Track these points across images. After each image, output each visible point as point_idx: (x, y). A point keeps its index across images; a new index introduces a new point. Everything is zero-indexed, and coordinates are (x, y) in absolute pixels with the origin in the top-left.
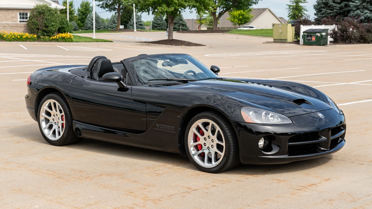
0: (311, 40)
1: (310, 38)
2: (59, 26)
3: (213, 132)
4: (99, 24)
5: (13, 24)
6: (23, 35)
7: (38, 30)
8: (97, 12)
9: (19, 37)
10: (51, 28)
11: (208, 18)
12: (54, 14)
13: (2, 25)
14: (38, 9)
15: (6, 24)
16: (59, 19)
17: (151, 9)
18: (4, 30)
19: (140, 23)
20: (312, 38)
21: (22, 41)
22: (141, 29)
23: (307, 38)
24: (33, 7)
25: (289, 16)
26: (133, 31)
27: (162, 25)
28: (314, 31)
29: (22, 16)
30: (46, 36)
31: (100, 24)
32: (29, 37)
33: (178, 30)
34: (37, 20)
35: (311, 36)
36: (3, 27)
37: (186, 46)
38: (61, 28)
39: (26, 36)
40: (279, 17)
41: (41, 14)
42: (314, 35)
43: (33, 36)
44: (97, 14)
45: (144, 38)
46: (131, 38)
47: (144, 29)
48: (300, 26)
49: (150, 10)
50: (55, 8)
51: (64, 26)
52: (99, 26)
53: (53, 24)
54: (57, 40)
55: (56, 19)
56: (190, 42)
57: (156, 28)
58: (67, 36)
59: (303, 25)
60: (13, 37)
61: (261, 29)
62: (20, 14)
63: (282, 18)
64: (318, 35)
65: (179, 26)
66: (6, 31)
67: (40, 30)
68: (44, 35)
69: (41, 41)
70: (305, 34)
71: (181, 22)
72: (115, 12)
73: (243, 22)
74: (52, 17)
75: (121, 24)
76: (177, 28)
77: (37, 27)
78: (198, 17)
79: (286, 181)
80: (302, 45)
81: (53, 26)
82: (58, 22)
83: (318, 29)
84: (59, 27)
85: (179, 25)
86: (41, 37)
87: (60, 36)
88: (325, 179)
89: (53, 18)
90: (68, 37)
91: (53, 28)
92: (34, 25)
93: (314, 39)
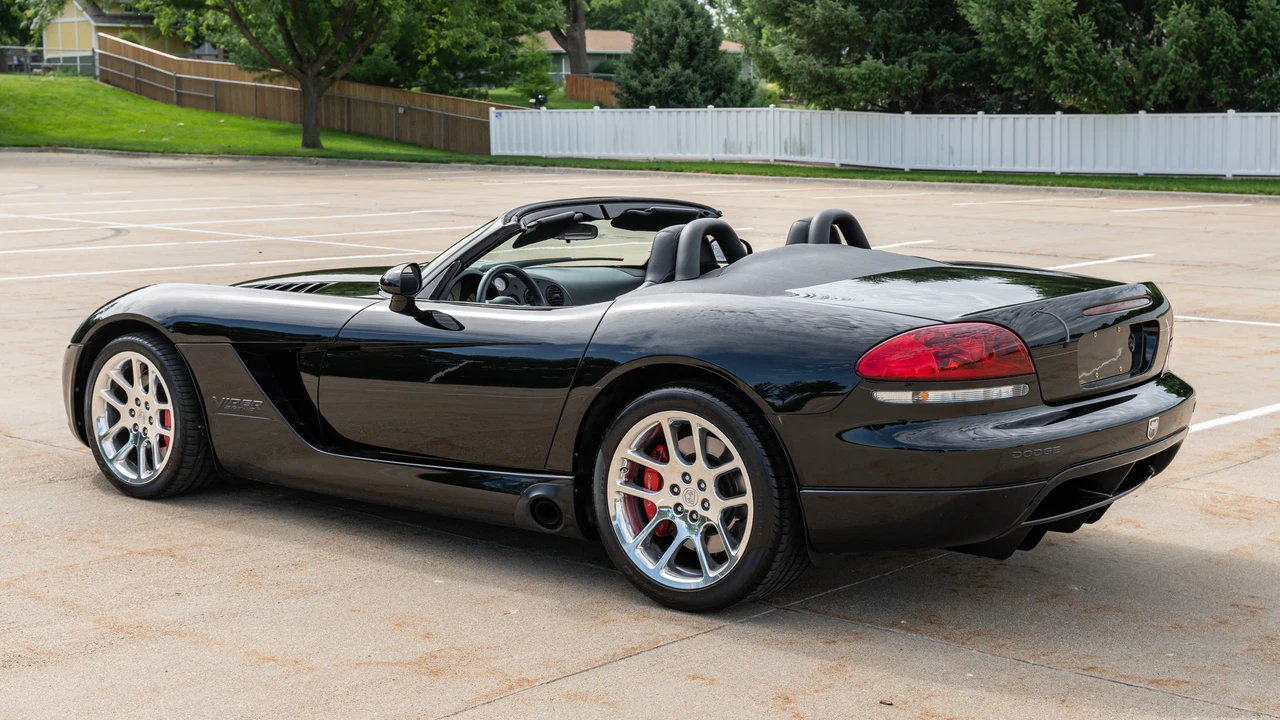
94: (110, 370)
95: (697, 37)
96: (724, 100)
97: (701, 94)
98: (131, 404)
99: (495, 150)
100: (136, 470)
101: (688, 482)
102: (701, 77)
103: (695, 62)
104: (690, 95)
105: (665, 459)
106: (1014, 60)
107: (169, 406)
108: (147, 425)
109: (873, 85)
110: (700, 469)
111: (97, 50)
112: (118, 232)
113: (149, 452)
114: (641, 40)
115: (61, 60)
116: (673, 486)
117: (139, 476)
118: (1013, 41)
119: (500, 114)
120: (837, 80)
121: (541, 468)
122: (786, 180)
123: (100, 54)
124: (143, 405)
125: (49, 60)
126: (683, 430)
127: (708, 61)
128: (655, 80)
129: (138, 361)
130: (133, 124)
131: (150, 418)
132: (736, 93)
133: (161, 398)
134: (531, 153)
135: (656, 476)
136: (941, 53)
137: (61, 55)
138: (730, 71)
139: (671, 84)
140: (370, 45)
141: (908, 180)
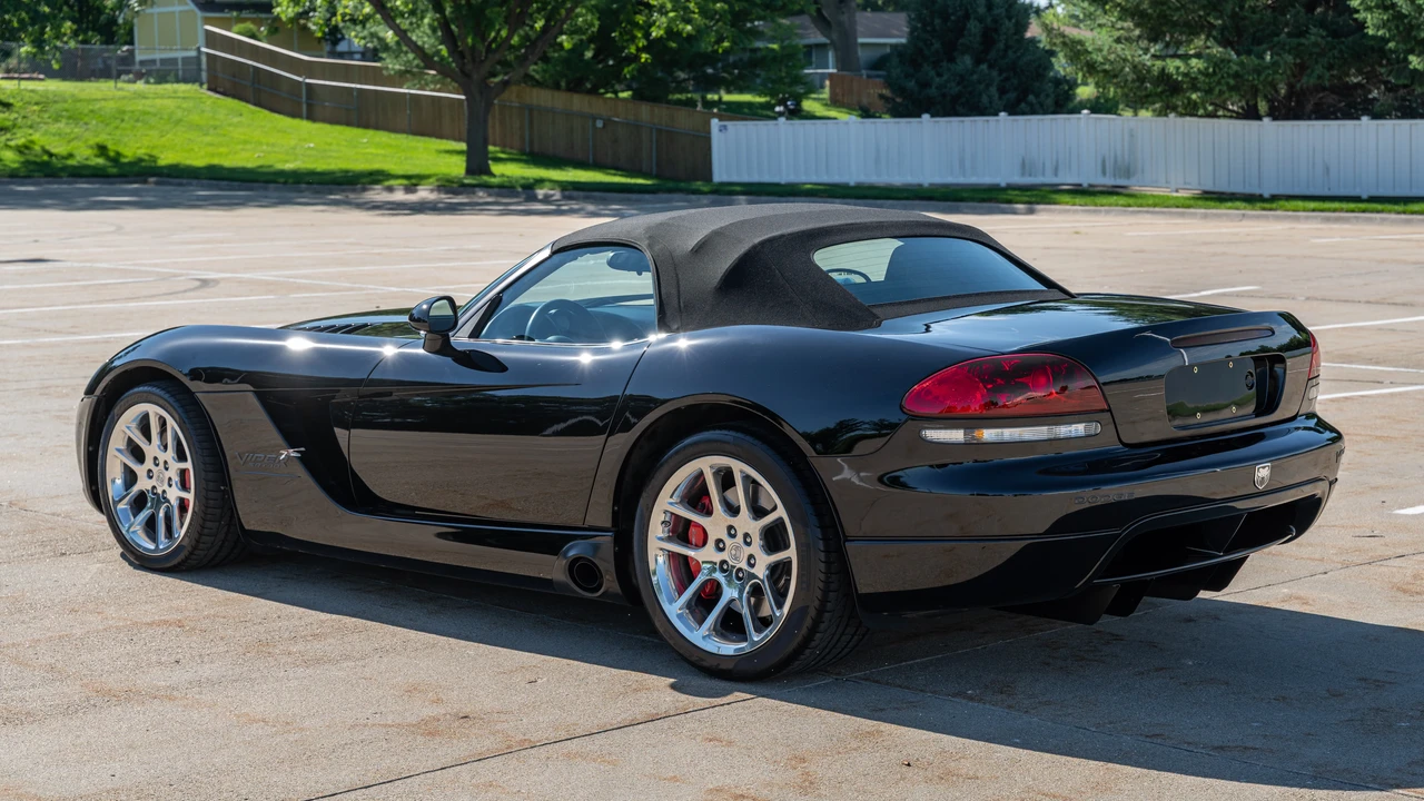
94: (125, 426)
95: (995, 21)
96: (1031, 105)
97: (1000, 98)
98: (149, 464)
99: (719, 175)
100: (154, 538)
101: (733, 536)
102: (1000, 74)
103: (992, 55)
104: (985, 99)
105: (708, 512)
106: (1409, 46)
107: (188, 465)
108: (166, 487)
109: (1219, 83)
110: (746, 523)
111: (204, 49)
112: (205, 283)
113: (168, 519)
114: (919, 25)
115: (158, 63)
116: (719, 541)
117: (157, 546)
118: (1406, 21)
119: (725, 127)
120: (1169, 76)
121: (580, 524)
122: (1100, 211)
123: (207, 54)
124: (162, 465)
125: (142, 63)
126: (726, 480)
127: (1010, 53)
128: (937, 80)
129: (157, 414)
130: (248, 147)
131: (170, 479)
132: (1048, 96)
133: (181, 457)
134: (766, 178)
135: (700, 530)
136: (1313, 38)
137: (158, 56)
138: (1040, 66)
139: (959, 84)
140: (556, 37)
141: (1264, 209)
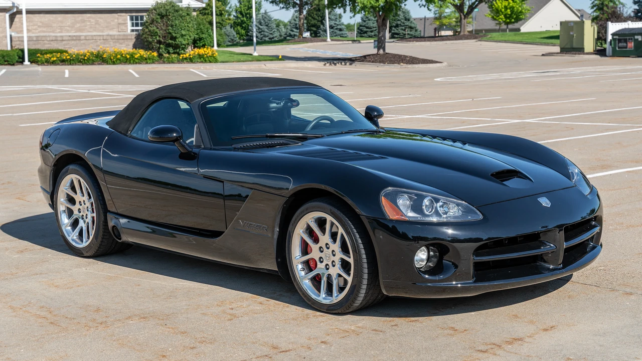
0: (626, 48)
1: (625, 44)
2: (194, 36)
3: (334, 236)
4: (271, 31)
5: (120, 35)
6: (135, 54)
7: (160, 45)
8: (267, 11)
9: (128, 57)
10: (180, 39)
11: (453, 14)
12: (184, 16)
13: (102, 38)
14: (158, 10)
15: (107, 35)
16: (193, 24)
17: (348, 4)
18: (105, 46)
19: (339, 27)
20: (627, 44)
21: (133, 63)
22: (341, 37)
23: (618, 44)
24: (150, 7)
25: (592, 8)
26: (325, 41)
27: (375, 29)
28: (630, 31)
29: (134, 22)
30: (172, 53)
31: (273, 30)
32: (145, 56)
33: (401, 38)
34: (158, 28)
35: (626, 41)
36: (102, 41)
37: (407, 64)
38: (197, 40)
39: (139, 55)
40: (576, 10)
41: (163, 18)
42: (632, 39)
43: (150, 54)
44: (269, 14)
45: (341, 53)
46: (318, 53)
47: (346, 37)
48: (606, 24)
49: (346, 5)
50: (188, 6)
51: (204, 36)
52: (271, 34)
53: (184, 33)
54: (191, 60)
55: (189, 25)
56: (414, 57)
57: (365, 35)
58: (208, 53)
59: (612, 22)
60: (119, 56)
61: (545, 30)
62: (132, 19)
63: (582, 10)
64: (638, 39)
65: (405, 30)
66: (108, 47)
67: (163, 45)
68: (169, 53)
69: (164, 62)
70: (615, 37)
71: (407, 24)
72: (295, 9)
73: (513, 20)
74: (182, 21)
75: (308, 30)
76: (401, 34)
77: (158, 38)
78: (436, 14)
79: (466, 332)
80: (610, 56)
81: (182, 36)
82: (193, 30)
83: (638, 28)
84: (195, 38)
85: (403, 28)
86: (164, 55)
87: (196, 53)
88: (545, 327)
89: (183, 23)
90: (208, 55)
91: (184, 40)
92: (152, 36)
93: (631, 45)
